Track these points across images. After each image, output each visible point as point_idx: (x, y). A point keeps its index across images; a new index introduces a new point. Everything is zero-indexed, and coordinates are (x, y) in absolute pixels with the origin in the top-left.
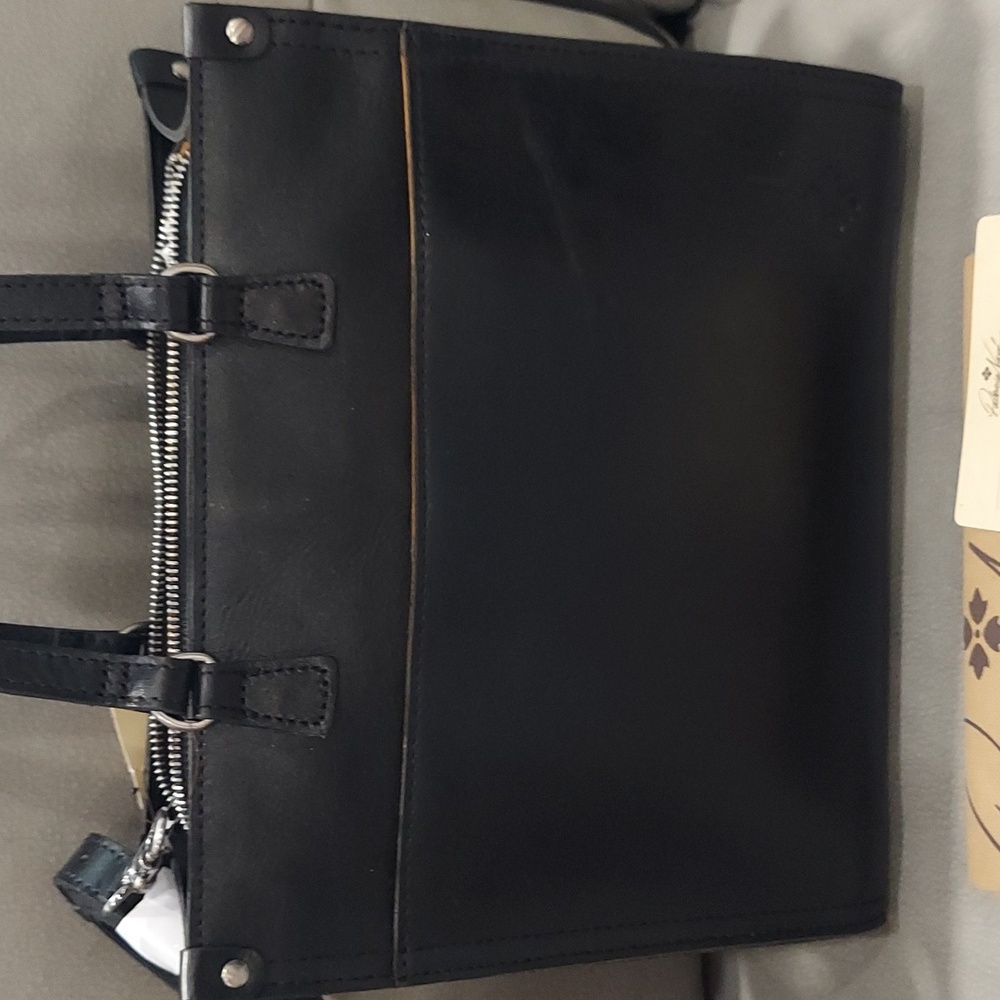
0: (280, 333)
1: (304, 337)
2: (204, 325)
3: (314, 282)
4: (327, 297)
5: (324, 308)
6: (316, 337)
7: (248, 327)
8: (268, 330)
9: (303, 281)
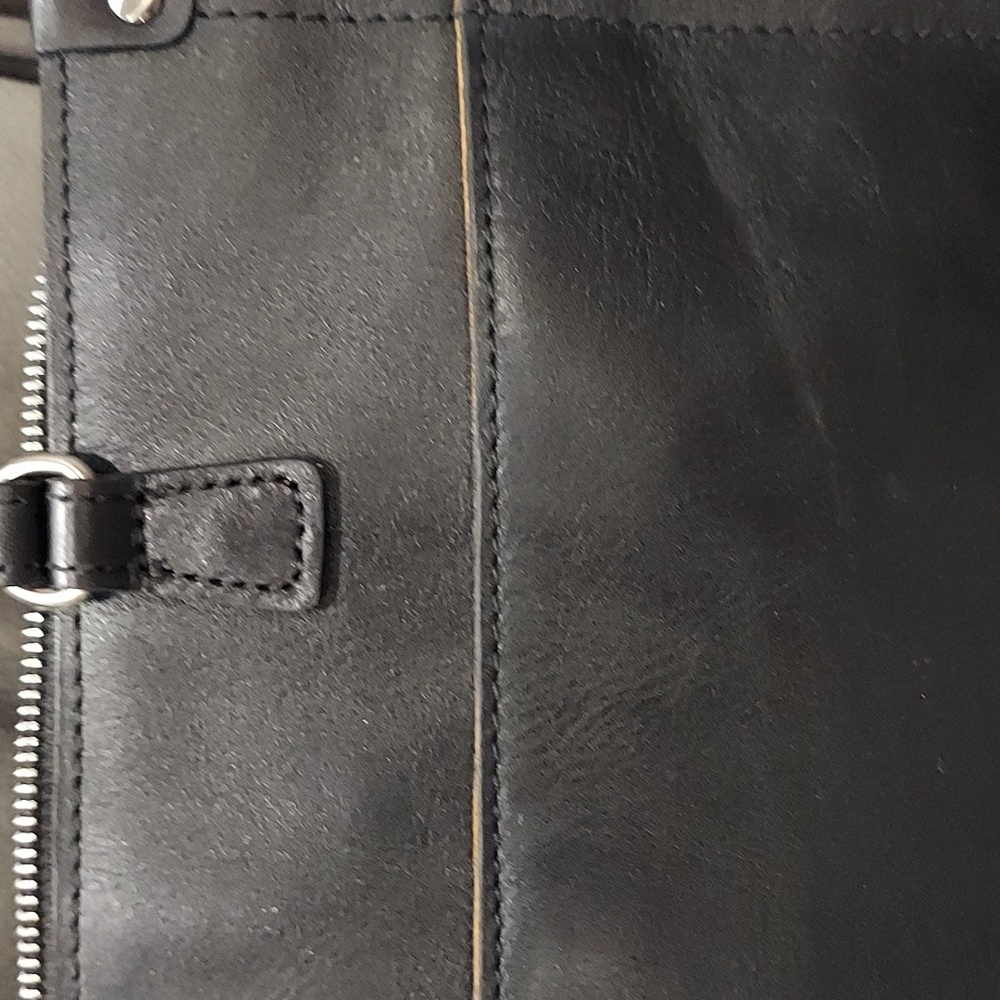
0: (216, 582)
1: (263, 588)
2: (61, 578)
3: (279, 479)
4: (307, 509)
5: (302, 530)
6: (287, 587)
7: (154, 573)
8: (191, 578)
9: (257, 481)
